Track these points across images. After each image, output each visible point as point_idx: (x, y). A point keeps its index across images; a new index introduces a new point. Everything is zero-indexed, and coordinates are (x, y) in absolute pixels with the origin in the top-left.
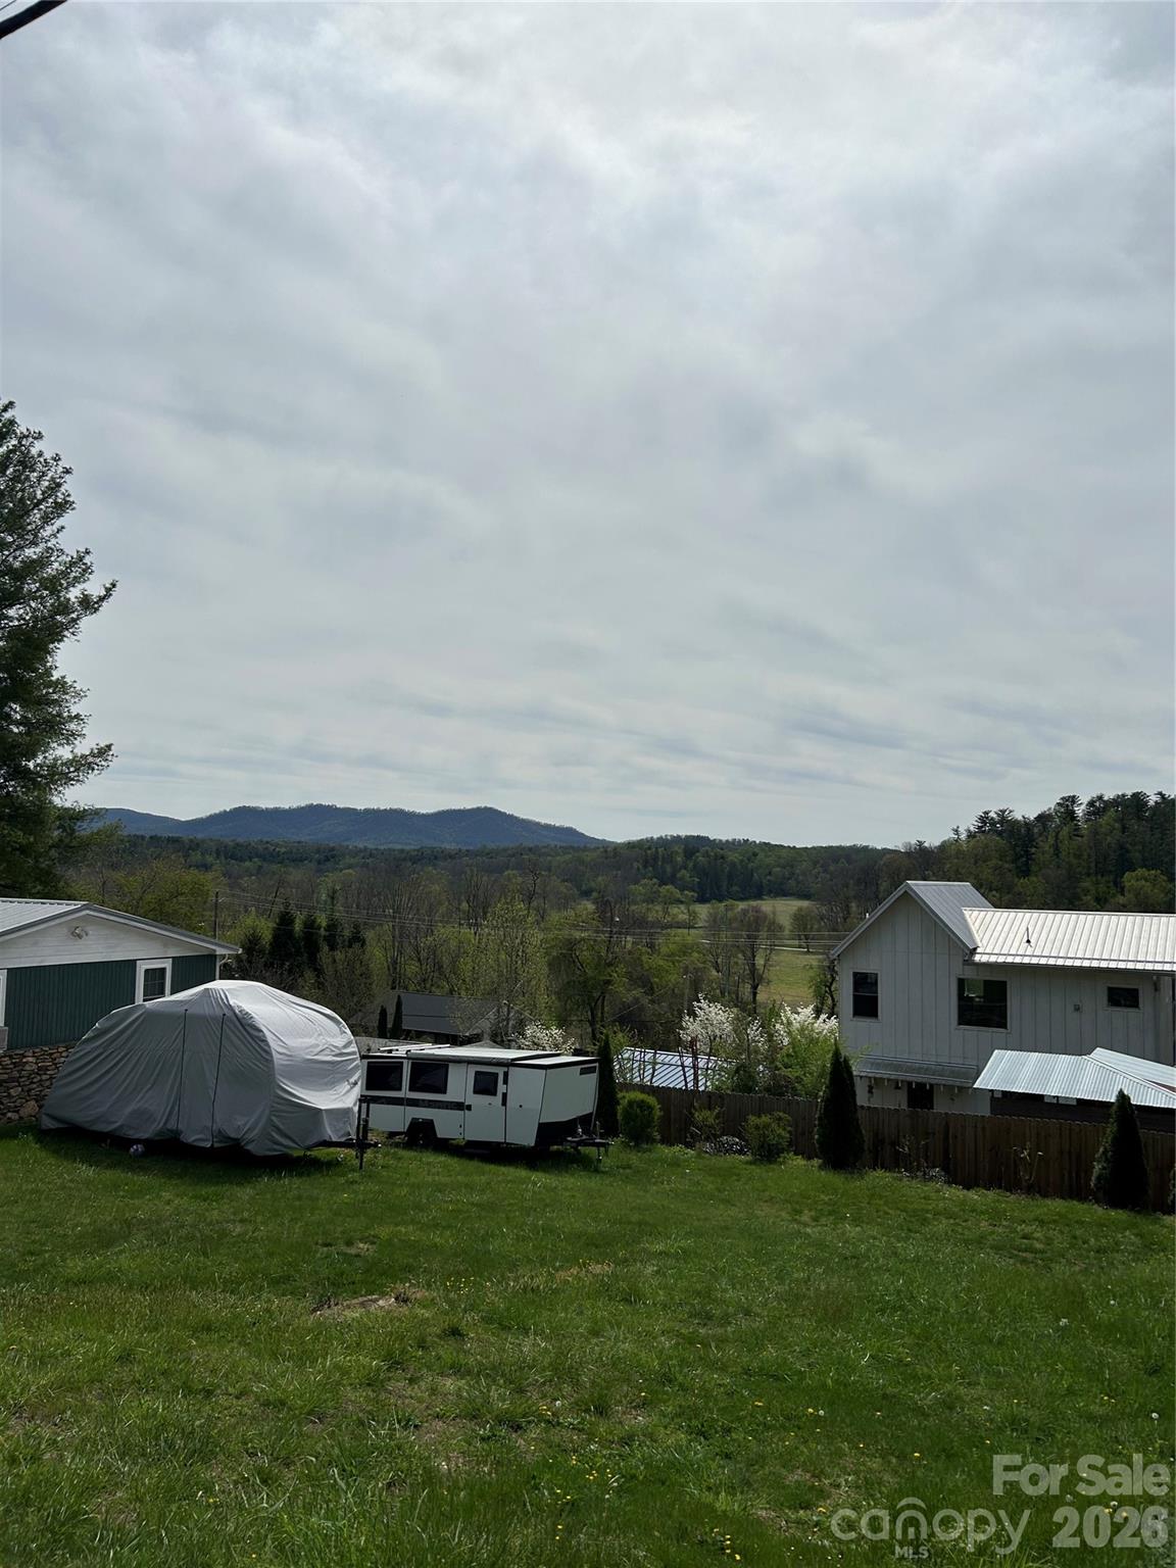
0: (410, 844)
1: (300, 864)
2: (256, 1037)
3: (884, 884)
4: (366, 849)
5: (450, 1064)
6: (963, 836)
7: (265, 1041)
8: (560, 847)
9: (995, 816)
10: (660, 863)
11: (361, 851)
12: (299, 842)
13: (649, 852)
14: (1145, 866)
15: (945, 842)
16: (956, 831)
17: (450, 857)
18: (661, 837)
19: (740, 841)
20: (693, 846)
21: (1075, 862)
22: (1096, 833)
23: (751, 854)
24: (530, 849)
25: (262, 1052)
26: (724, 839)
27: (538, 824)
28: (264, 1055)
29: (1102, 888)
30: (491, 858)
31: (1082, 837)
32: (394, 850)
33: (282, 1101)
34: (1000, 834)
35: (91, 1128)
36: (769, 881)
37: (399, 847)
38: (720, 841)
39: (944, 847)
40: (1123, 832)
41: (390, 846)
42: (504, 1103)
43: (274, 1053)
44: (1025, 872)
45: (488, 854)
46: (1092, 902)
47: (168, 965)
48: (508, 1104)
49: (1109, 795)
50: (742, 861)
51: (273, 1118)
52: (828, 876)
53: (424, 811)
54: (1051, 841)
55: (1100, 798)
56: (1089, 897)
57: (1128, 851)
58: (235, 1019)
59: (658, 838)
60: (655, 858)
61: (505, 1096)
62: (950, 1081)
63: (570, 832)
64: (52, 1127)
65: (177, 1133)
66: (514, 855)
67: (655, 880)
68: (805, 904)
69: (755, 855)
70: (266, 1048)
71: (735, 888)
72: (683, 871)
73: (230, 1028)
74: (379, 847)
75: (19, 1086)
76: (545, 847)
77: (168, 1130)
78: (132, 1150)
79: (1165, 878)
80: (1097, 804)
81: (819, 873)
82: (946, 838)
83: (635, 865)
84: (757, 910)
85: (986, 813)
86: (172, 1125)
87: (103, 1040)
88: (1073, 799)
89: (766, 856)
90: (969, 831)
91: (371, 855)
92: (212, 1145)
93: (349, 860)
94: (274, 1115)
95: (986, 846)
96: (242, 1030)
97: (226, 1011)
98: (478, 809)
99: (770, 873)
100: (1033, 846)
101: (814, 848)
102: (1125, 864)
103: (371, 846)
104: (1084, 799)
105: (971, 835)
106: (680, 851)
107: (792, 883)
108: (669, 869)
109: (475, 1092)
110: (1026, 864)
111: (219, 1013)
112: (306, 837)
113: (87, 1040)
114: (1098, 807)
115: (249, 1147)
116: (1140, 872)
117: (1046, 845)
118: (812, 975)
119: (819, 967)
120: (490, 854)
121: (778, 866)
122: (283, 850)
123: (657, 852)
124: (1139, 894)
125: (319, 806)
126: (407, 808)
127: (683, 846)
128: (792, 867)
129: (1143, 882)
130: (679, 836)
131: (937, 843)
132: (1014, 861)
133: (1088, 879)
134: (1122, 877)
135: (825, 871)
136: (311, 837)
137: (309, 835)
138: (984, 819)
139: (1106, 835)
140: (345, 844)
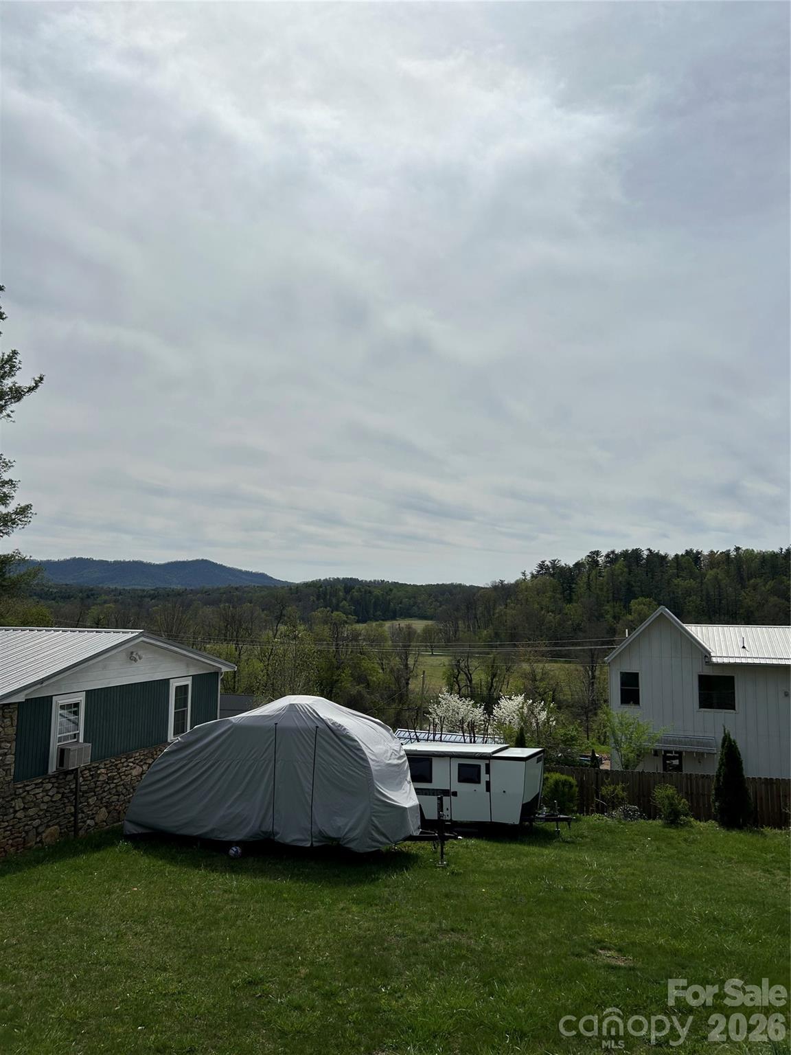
0: (148, 586)
1: (68, 600)
2: (351, 746)
3: (480, 608)
4: (116, 589)
5: (433, 758)
6: (529, 577)
7: (361, 750)
8: (258, 587)
9: (549, 564)
10: (328, 597)
11: (112, 591)
12: (67, 585)
13: (321, 589)
14: (643, 596)
15: (517, 580)
16: (524, 574)
17: (179, 595)
18: (326, 579)
19: (378, 581)
20: (349, 585)
21: (600, 593)
22: (613, 575)
23: (388, 589)
24: (237, 589)
25: (359, 760)
26: (368, 580)
27: (240, 571)
28: (361, 762)
29: (617, 610)
30: (209, 594)
31: (603, 577)
32: (137, 590)
33: (379, 803)
34: (552, 575)
35: (178, 833)
36: (400, 608)
37: (139, 587)
38: (366, 581)
39: (517, 584)
40: (630, 574)
41: (133, 587)
42: (488, 789)
43: (370, 760)
44: (570, 601)
45: (206, 592)
46: (611, 619)
47: (189, 682)
48: (492, 790)
49: (618, 551)
50: (383, 594)
51: (373, 818)
52: (438, 604)
53: (157, 563)
54: (585, 579)
55: (613, 552)
56: (609, 616)
57: (633, 586)
58: (329, 731)
59: (324, 580)
60: (325, 594)
61: (488, 784)
62: (696, 749)
63: (263, 576)
64: (135, 832)
65: (274, 833)
66: (224, 593)
67: (328, 608)
68: (430, 622)
69: (391, 590)
70: (362, 756)
71: (379, 613)
72: (344, 602)
73: (323, 739)
74: (126, 588)
75: (95, 795)
76: (247, 587)
77: (263, 832)
78: (231, 851)
79: (656, 603)
80: (611, 556)
81: (432, 602)
82: (518, 578)
83: (312, 598)
84: (409, 627)
85: (543, 562)
86: (267, 827)
87: (187, 752)
88: (597, 553)
89: (399, 591)
90: (533, 574)
91: (120, 594)
92: (312, 844)
93: (104, 597)
94: (374, 816)
95: (544, 583)
96: (337, 740)
97: (319, 724)
98: (197, 561)
99: (401, 603)
100: (573, 583)
101: (427, 586)
102: (631, 594)
103: (119, 587)
104: (604, 553)
105: (533, 576)
106: (341, 588)
107: (415, 608)
108: (334, 601)
109: (460, 781)
110: (570, 594)
111: (311, 725)
112: (70, 580)
113: (167, 753)
114: (613, 558)
115: (352, 845)
116: (640, 599)
117: (582, 582)
118: (444, 670)
119: (449, 665)
120: (207, 592)
121: (407, 598)
122: (55, 590)
123: (326, 589)
124: (640, 613)
125: (81, 560)
126: (145, 560)
127: (343, 585)
128: (415, 598)
129: (643, 606)
130: (338, 578)
131: (513, 581)
132: (563, 593)
133: (608, 604)
134: (629, 603)
135: (436, 600)
136: (75, 581)
137: (73, 580)
138: (542, 566)
139: (618, 576)
140: (100, 585)
